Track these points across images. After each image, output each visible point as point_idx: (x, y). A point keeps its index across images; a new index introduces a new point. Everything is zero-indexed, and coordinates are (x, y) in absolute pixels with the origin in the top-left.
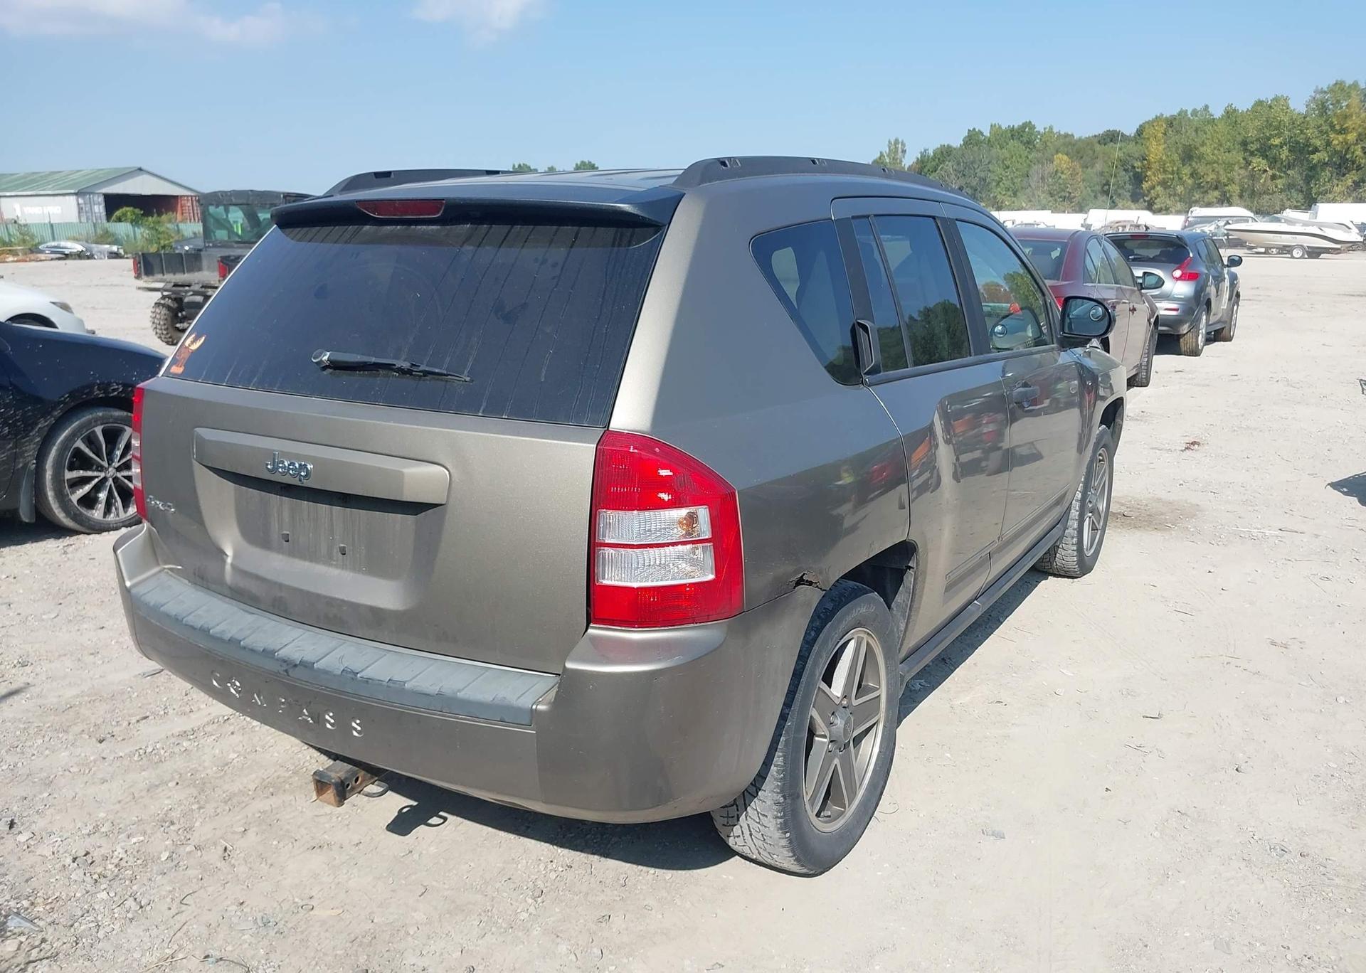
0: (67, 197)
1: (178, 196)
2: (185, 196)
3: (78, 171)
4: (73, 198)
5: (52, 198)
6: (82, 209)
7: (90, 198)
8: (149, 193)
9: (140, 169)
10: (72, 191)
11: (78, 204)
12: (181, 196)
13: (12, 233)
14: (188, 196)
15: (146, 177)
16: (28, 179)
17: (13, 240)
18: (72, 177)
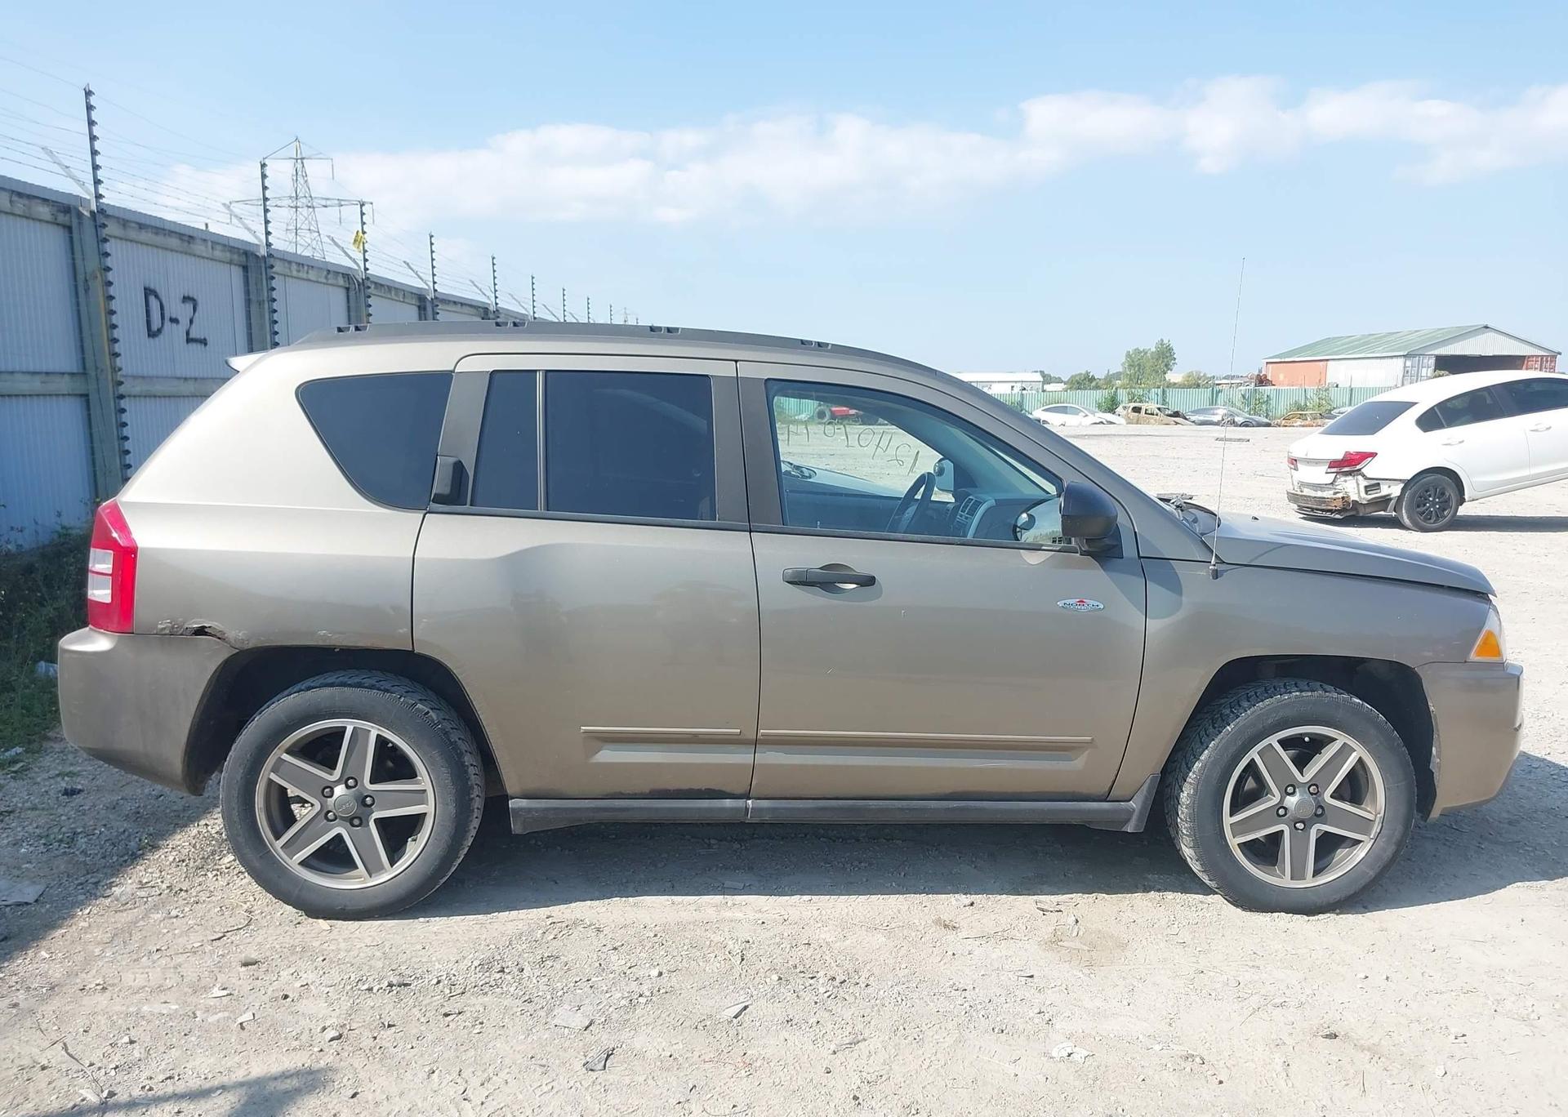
0: (1395, 360)
1: (1525, 356)
2: (1533, 356)
3: (1416, 331)
4: (1402, 360)
5: (1378, 361)
6: (1407, 372)
7: (1419, 361)
8: (1491, 354)
9: (1486, 327)
10: (1402, 353)
11: (1405, 367)
12: (1529, 357)
13: (1309, 397)
14: (1537, 356)
15: (1491, 334)
16: (1362, 341)
17: (1308, 404)
18: (1410, 337)
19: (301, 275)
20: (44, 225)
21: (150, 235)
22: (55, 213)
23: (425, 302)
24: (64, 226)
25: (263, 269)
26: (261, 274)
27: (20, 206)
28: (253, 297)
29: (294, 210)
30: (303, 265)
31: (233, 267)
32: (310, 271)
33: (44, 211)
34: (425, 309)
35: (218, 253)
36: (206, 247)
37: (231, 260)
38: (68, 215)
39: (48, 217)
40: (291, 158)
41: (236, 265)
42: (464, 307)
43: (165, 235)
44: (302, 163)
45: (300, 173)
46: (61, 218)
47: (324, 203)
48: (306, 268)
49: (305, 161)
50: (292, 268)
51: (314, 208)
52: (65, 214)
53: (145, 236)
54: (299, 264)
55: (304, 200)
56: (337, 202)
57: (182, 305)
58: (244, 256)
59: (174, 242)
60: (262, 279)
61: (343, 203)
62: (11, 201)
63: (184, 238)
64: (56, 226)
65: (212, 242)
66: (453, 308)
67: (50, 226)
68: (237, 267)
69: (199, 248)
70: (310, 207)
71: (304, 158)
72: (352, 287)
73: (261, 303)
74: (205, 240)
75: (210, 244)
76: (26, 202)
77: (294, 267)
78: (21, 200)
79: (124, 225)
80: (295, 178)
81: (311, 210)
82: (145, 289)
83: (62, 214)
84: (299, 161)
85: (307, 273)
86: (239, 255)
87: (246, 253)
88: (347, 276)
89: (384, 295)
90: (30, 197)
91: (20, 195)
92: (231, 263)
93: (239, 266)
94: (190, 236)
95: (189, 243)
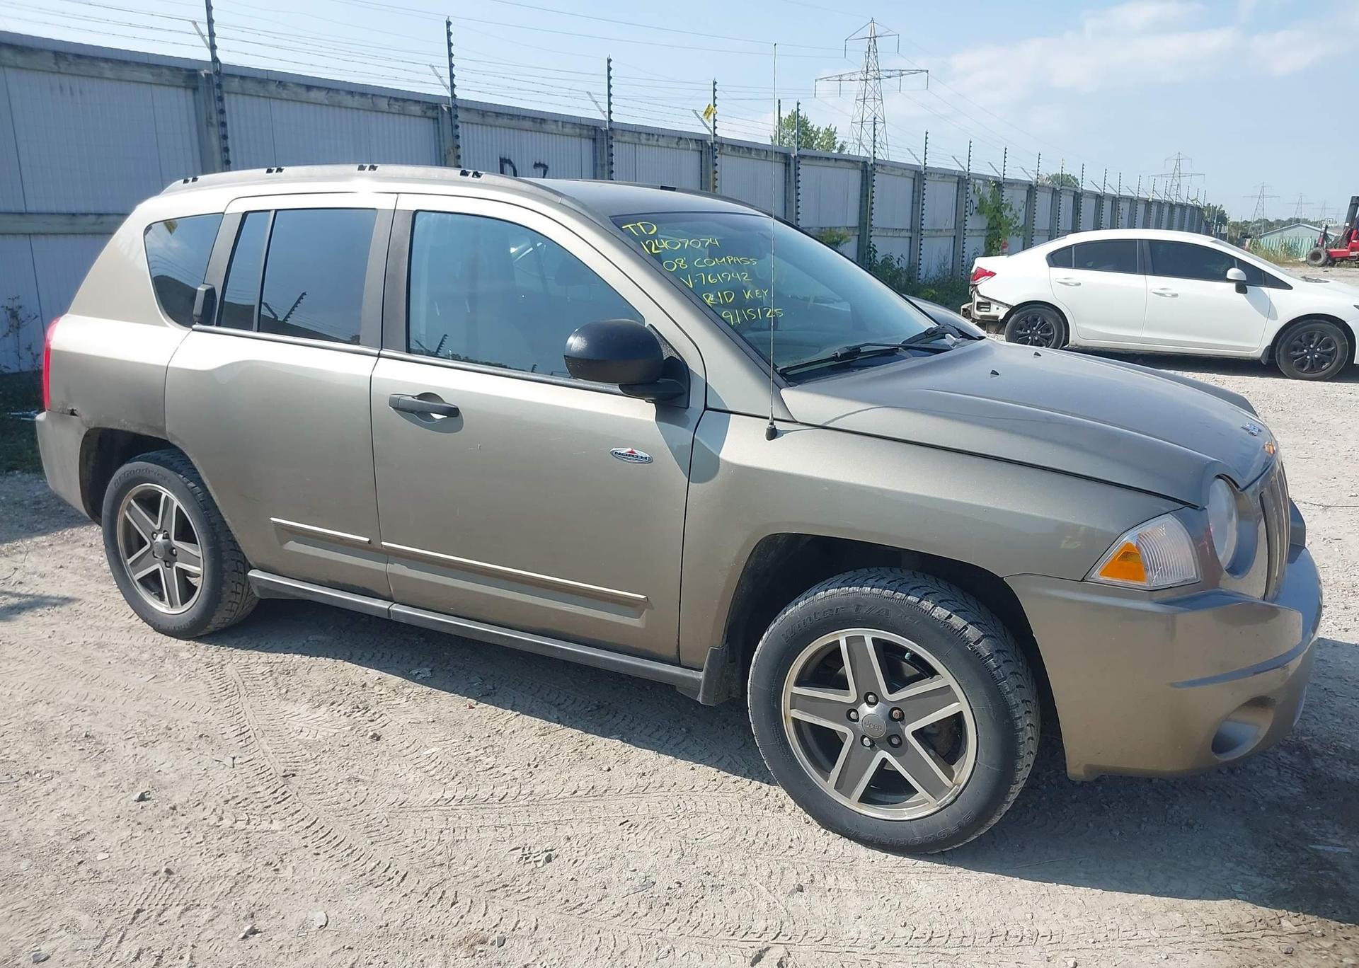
19: (650, 142)
20: (418, 119)
21: (505, 120)
22: (425, 110)
23: (790, 160)
24: (434, 119)
25: (605, 140)
26: (603, 144)
27: (396, 107)
28: (598, 162)
29: (864, 82)
30: (653, 135)
31: (583, 140)
32: (660, 139)
33: (416, 109)
34: (789, 165)
35: (568, 130)
36: (557, 126)
37: (580, 135)
38: (436, 111)
39: (419, 113)
40: (866, 38)
41: (586, 138)
42: (838, 162)
43: (519, 119)
44: (875, 41)
45: (871, 50)
46: (429, 113)
47: (888, 74)
48: (656, 137)
49: (877, 39)
50: (641, 138)
51: (880, 79)
52: (433, 111)
53: (500, 121)
54: (649, 134)
55: (872, 73)
56: (898, 72)
57: (534, 170)
58: (593, 131)
59: (528, 124)
60: (604, 148)
61: (904, 73)
62: (388, 105)
63: (536, 120)
64: (426, 120)
65: (563, 122)
66: (826, 163)
67: (423, 119)
68: (587, 140)
69: (550, 127)
70: (877, 79)
71: (876, 37)
72: (704, 150)
73: (603, 166)
74: (556, 121)
75: (560, 124)
76: (401, 104)
77: (644, 136)
78: (397, 103)
79: (483, 115)
80: (867, 55)
81: (877, 81)
82: (500, 159)
83: (431, 111)
84: (872, 39)
85: (657, 140)
86: (588, 130)
87: (595, 128)
88: (700, 141)
89: (743, 155)
90: (404, 100)
91: (396, 99)
92: (580, 136)
93: (590, 138)
94: (542, 119)
95: (541, 123)
